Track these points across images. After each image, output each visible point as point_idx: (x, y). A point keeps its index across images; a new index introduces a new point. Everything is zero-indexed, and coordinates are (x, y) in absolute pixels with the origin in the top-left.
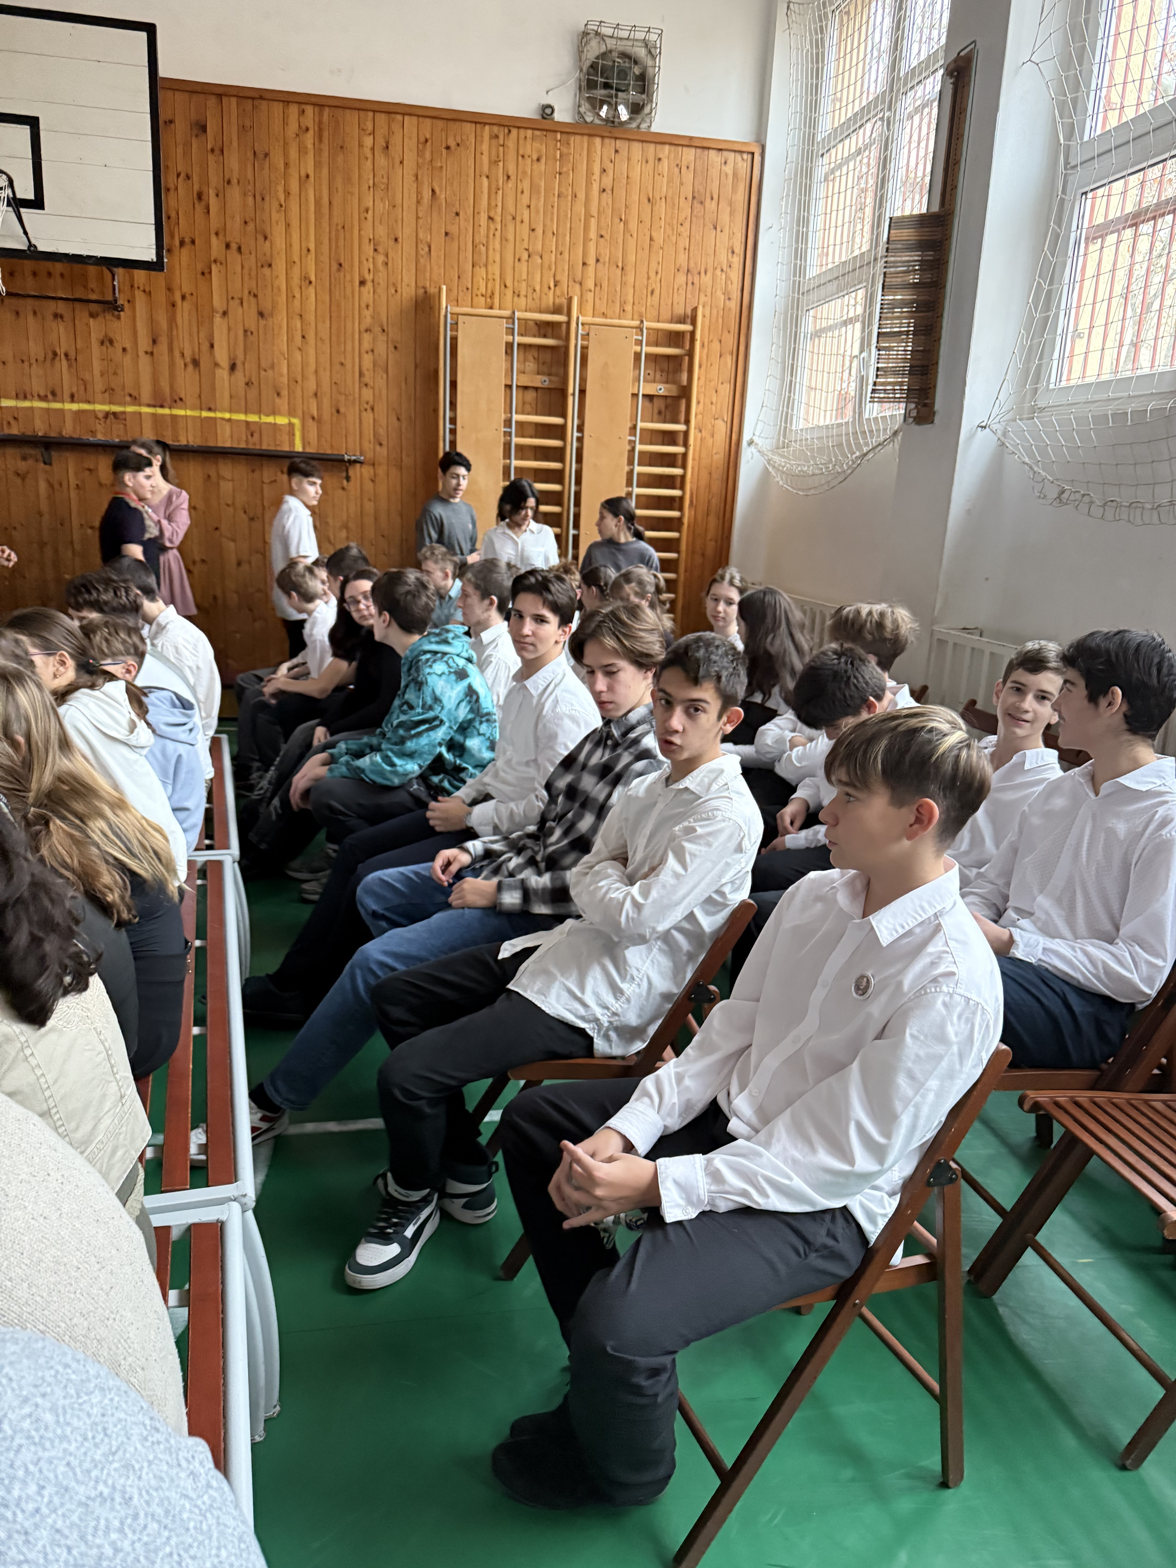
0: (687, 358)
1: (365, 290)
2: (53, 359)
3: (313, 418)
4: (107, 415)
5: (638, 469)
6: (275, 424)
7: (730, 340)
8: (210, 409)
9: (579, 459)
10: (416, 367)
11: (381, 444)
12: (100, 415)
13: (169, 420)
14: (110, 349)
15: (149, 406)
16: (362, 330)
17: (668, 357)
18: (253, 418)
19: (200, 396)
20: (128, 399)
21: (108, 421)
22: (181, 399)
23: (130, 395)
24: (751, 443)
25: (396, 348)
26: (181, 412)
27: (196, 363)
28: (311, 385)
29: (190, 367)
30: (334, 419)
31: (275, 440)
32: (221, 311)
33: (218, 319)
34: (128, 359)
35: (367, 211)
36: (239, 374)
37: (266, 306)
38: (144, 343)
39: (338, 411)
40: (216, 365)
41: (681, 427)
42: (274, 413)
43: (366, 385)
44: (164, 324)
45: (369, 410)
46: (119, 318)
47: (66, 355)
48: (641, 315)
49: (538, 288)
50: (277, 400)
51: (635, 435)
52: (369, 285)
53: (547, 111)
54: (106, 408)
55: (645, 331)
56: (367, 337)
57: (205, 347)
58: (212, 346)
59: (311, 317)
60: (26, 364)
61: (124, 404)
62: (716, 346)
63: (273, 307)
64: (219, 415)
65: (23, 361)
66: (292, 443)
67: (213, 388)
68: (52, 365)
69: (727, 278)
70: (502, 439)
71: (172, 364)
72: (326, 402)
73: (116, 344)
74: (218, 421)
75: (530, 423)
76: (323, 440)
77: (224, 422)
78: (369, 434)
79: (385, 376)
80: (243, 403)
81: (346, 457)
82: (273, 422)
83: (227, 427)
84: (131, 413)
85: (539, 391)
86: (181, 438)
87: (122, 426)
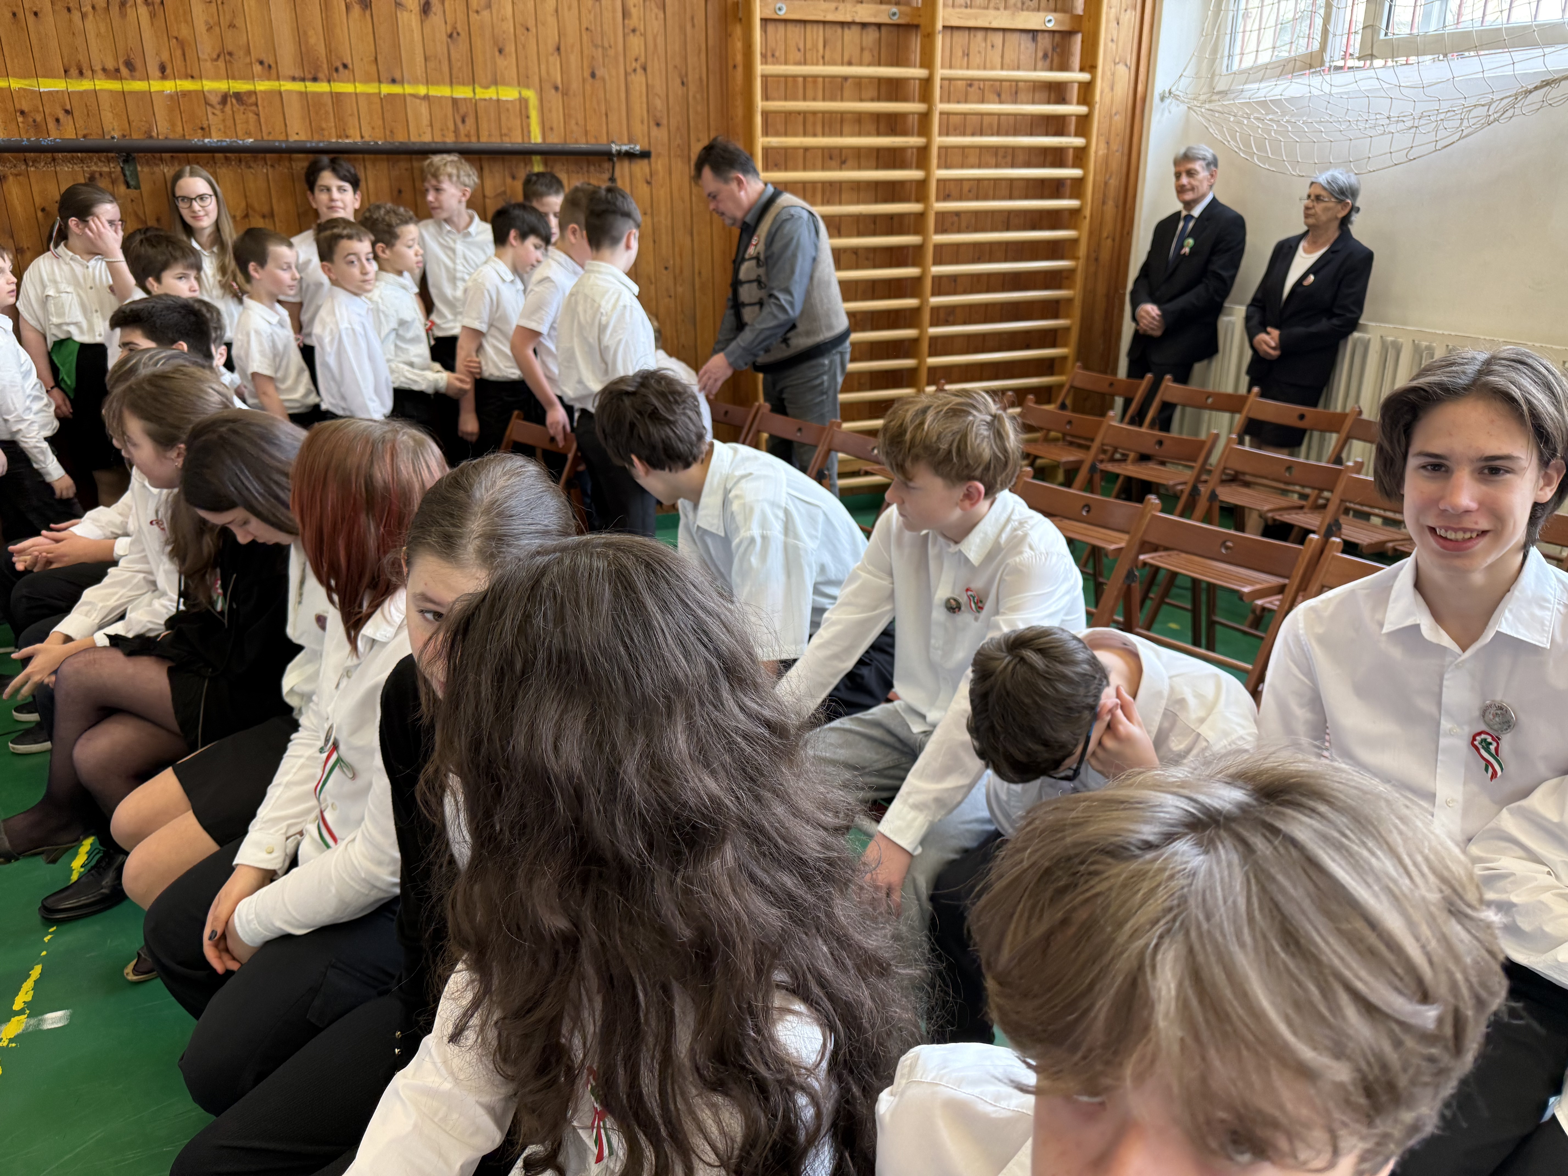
3: (556, 88)
4: (225, 98)
6: (498, 101)
8: (394, 81)
11: (658, 125)
12: (214, 100)
13: (328, 101)
15: (294, 79)
18: (463, 92)
19: (376, 59)
20: (257, 68)
21: (228, 108)
22: (345, 66)
23: (261, 63)
24: (1164, 95)
26: (346, 88)
28: (551, 35)
29: (357, 8)
30: (588, 87)
31: (499, 127)
36: (436, 18)
39: (593, 75)
42: (495, 82)
43: (634, 31)
45: (639, 70)
50: (501, 62)
54: (222, 86)
60: (76, 15)
61: (252, 78)
64: (409, 89)
65: (69, 10)
66: (526, 129)
67: (396, 45)
68: (123, 14)
72: (574, 59)
74: (408, 99)
75: (871, 78)
76: (573, 122)
77: (418, 101)
78: (639, 109)
79: (661, 15)
80: (446, 69)
81: (614, 148)
82: (494, 97)
83: (424, 109)
84: (264, 92)
85: (883, 29)
86: (351, 132)
87: (252, 116)
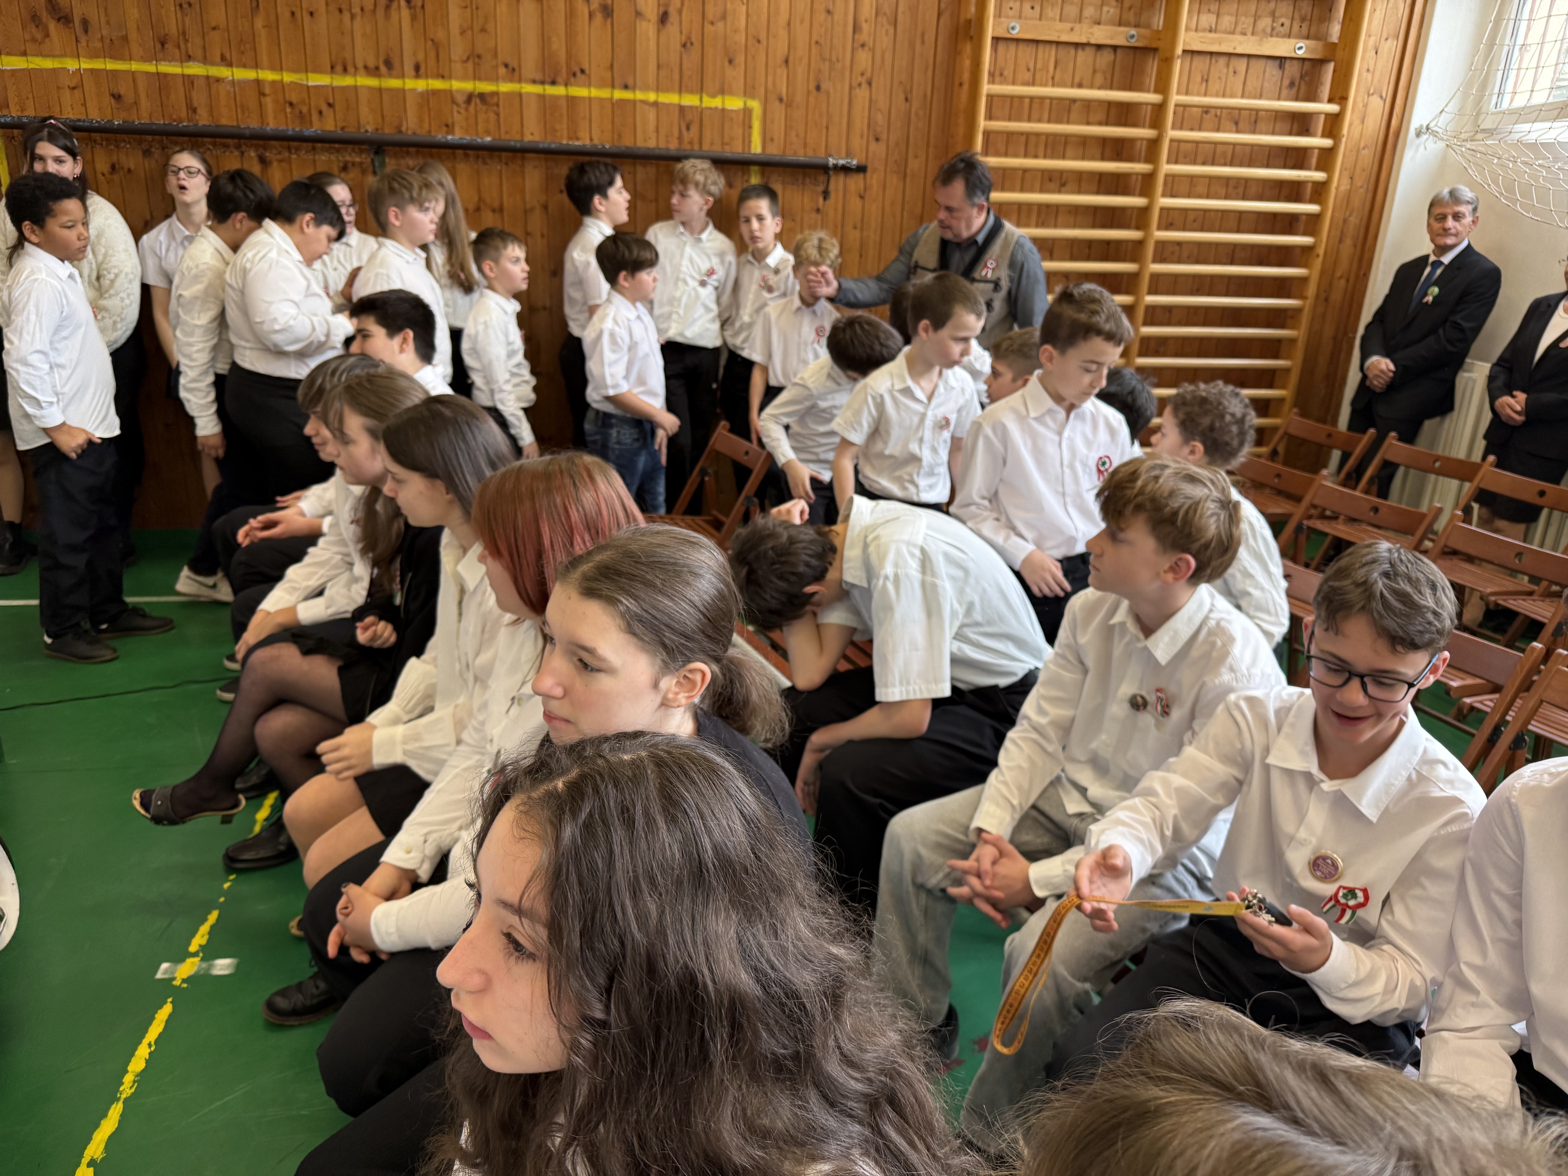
0: (1342, 2)
2: (388, 6)
3: (781, 99)
4: (470, 98)
6: (723, 110)
8: (626, 87)
11: (877, 140)
13: (563, 104)
15: (534, 82)
18: (690, 100)
19: (612, 66)
20: (502, 71)
21: (472, 108)
22: (583, 71)
23: (506, 66)
24: (1420, 131)
26: (583, 92)
27: (607, 11)
28: (780, 47)
29: (599, 17)
30: (812, 100)
31: (721, 135)
36: (672, 28)
39: (818, 88)
40: (638, 14)
41: (1329, 107)
42: (722, 91)
43: (863, 45)
45: (864, 85)
50: (729, 72)
54: (468, 86)
60: (346, 16)
61: (496, 79)
64: (639, 95)
65: (340, 11)
66: (747, 140)
67: (632, 53)
68: (387, 16)
71: (571, 15)
72: (801, 72)
74: (638, 105)
75: (1100, 102)
76: (793, 134)
77: (647, 107)
78: (860, 123)
79: (891, 31)
80: (676, 77)
81: (831, 161)
82: (720, 106)
83: (652, 115)
84: (506, 94)
85: (1119, 51)
86: (581, 135)
87: (492, 116)
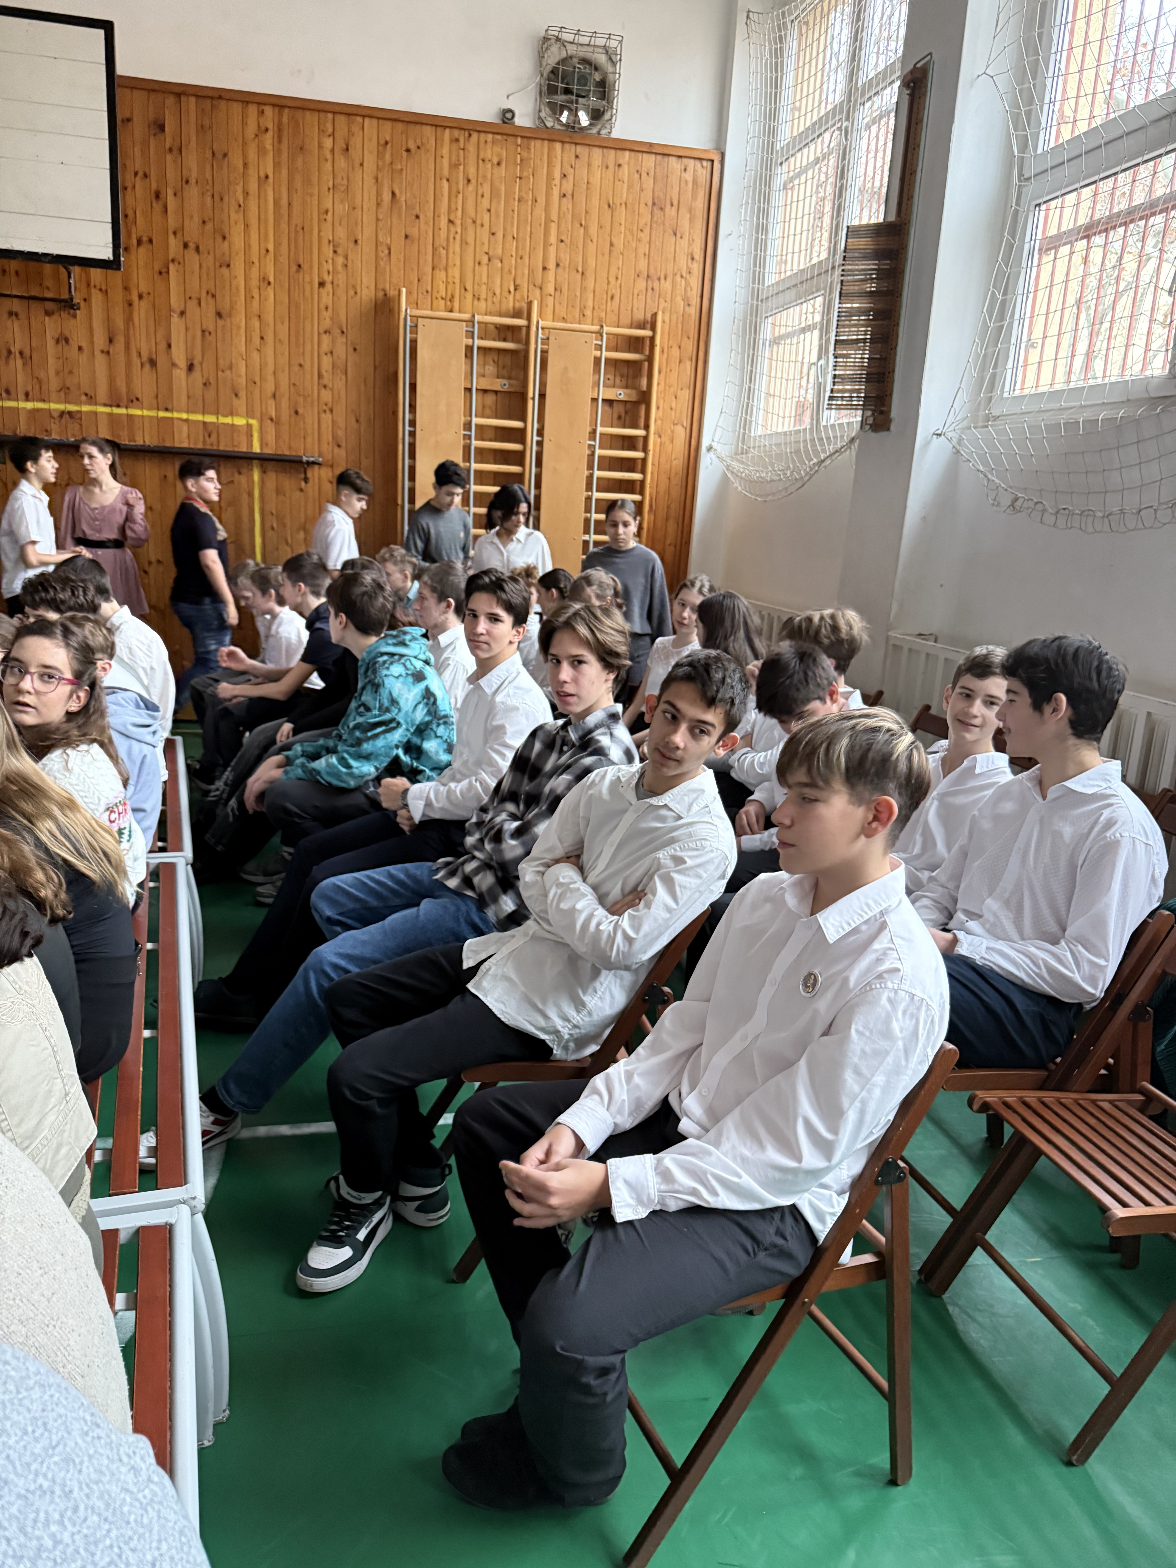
0: (646, 364)
1: (323, 291)
2: (8, 357)
3: (271, 419)
4: (62, 414)
5: (597, 473)
6: (233, 425)
7: (689, 346)
8: (167, 410)
9: (539, 463)
10: (375, 368)
11: (339, 446)
12: (56, 415)
13: (125, 419)
14: (66, 348)
15: (105, 405)
16: (322, 331)
17: (627, 362)
18: (210, 419)
19: (157, 397)
20: (84, 398)
21: (63, 420)
22: (138, 399)
23: (86, 395)
24: (710, 449)
25: (355, 350)
26: (138, 412)
27: (153, 363)
28: (270, 387)
29: (147, 367)
30: (293, 420)
31: (233, 441)
32: (178, 311)
33: (175, 319)
34: (83, 358)
35: (327, 212)
36: (197, 373)
37: (225, 306)
38: (100, 340)
39: (297, 413)
40: (174, 365)
41: (640, 432)
42: (232, 414)
43: (325, 387)
44: (120, 322)
45: (328, 411)
46: (75, 316)
47: (21, 353)
48: (600, 320)
49: (498, 292)
50: (235, 401)
51: (595, 440)
52: (329, 286)
53: (507, 115)
54: (61, 407)
55: (605, 336)
56: (326, 339)
57: (163, 346)
58: (169, 346)
59: (269, 318)
61: (80, 403)
62: (675, 352)
63: (232, 308)
64: (176, 415)
66: (250, 444)
67: (171, 389)
68: (7, 363)
69: (687, 284)
70: (462, 442)
71: (129, 364)
73: (71, 342)
74: (175, 421)
75: (490, 426)
76: (282, 441)
77: (181, 422)
78: (327, 436)
79: (344, 378)
80: (200, 404)
81: (306, 457)
82: (230, 422)
83: (184, 427)
84: (86, 412)
85: (498, 394)
86: (137, 439)
87: (77, 426)
